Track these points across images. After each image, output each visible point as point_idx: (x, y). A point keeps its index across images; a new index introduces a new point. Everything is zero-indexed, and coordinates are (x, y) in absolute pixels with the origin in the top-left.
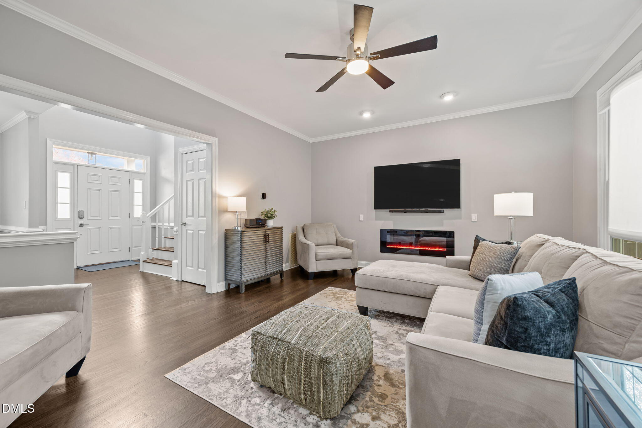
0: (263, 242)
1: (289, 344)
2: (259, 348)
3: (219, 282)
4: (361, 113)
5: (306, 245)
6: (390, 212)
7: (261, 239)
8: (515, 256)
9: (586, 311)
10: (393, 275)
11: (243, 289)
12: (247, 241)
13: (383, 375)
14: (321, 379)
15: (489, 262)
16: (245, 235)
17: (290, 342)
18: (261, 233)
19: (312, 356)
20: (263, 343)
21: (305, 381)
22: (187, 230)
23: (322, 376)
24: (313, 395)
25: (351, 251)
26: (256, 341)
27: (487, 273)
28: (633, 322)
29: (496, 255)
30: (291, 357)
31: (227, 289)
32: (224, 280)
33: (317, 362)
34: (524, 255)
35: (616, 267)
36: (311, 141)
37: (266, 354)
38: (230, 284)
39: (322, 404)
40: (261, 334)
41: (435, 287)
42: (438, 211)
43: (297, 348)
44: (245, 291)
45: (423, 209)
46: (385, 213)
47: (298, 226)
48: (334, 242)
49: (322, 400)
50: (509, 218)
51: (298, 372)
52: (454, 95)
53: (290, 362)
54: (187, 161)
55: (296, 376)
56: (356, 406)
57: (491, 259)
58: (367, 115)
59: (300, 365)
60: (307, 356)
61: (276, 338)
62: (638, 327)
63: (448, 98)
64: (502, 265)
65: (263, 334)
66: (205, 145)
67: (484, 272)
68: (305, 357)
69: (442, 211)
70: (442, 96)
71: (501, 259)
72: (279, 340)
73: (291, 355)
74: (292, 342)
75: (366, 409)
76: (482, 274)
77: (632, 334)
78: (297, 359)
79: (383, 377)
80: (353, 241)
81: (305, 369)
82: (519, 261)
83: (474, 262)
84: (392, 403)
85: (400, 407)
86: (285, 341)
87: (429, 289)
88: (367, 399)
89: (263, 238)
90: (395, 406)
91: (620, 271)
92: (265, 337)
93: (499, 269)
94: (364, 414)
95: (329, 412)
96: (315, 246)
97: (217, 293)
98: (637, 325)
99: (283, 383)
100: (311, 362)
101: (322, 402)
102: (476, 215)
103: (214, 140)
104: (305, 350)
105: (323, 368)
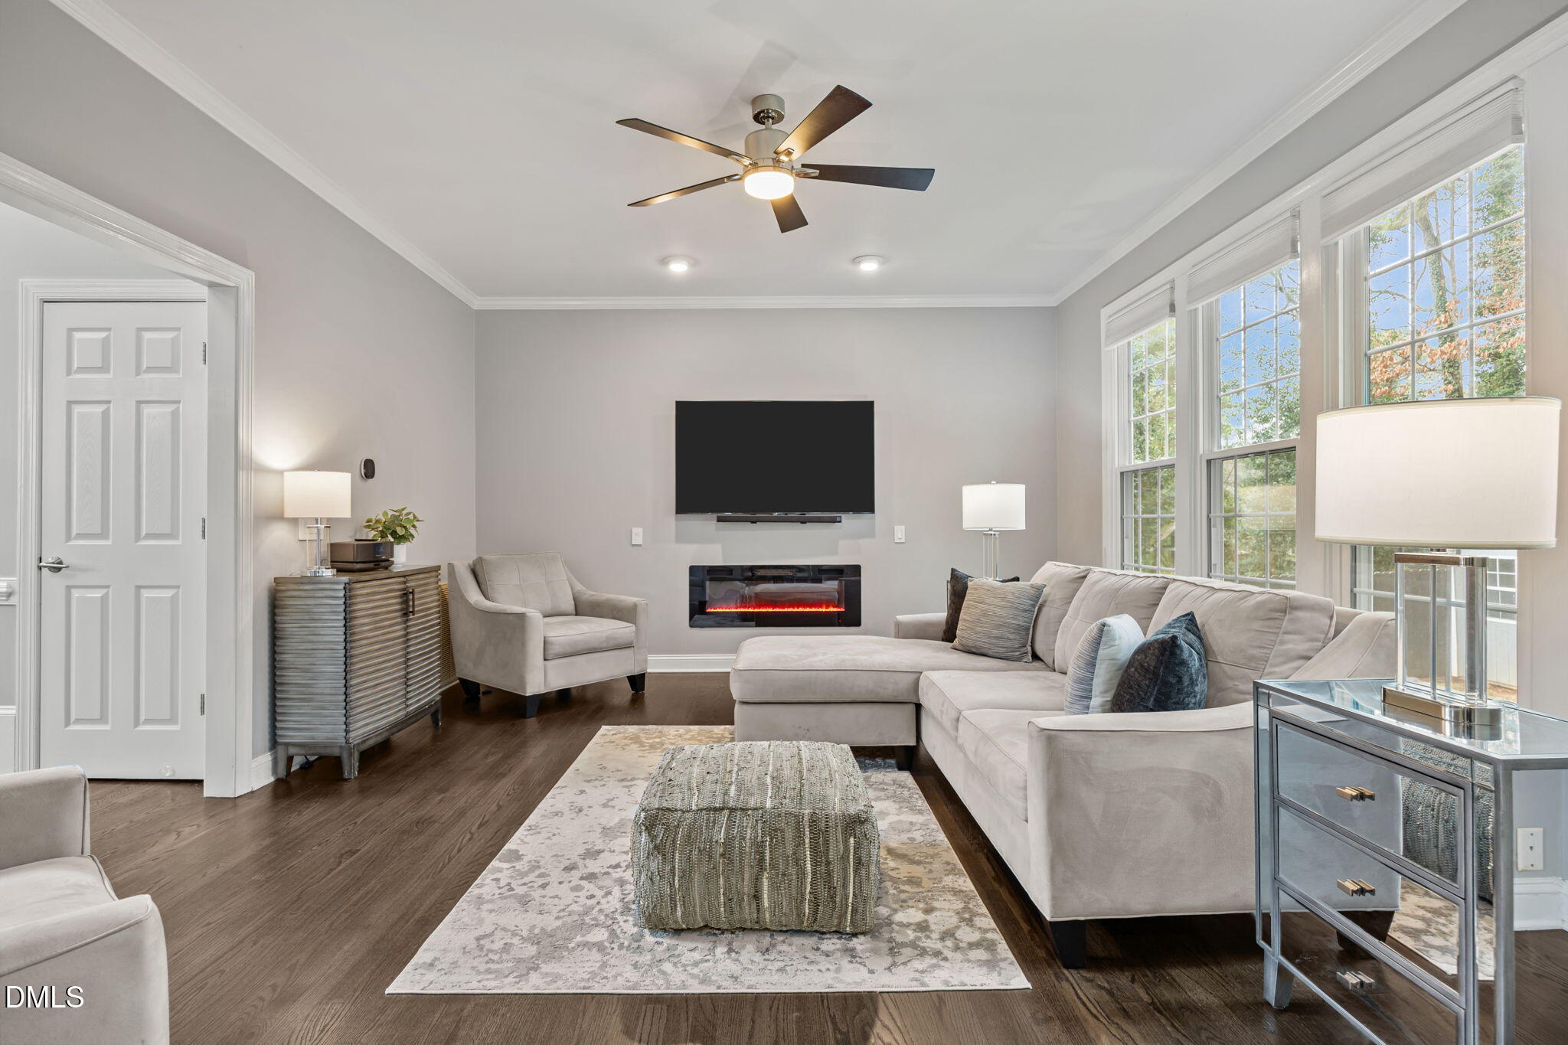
0: (398, 614)
1: (761, 812)
2: (679, 842)
3: (255, 755)
4: (664, 261)
5: (511, 617)
6: (719, 520)
7: (395, 604)
8: (1037, 602)
9: (1214, 651)
10: (826, 663)
11: (351, 768)
12: (364, 613)
13: (886, 853)
14: (851, 857)
15: (997, 616)
16: (358, 592)
17: (762, 808)
18: (396, 587)
19: (827, 818)
20: (691, 828)
21: (814, 873)
22: (69, 588)
23: (852, 851)
24: (833, 897)
25: (633, 628)
26: (666, 829)
27: (995, 638)
28: (1265, 651)
29: (1008, 602)
30: (777, 835)
31: (282, 773)
32: (267, 750)
33: (839, 828)
34: (1050, 598)
35: (1230, 593)
36: (478, 303)
37: (705, 849)
38: (293, 757)
39: (850, 908)
40: (676, 810)
41: (916, 676)
42: (829, 520)
43: (786, 814)
44: (360, 772)
45: (796, 515)
46: (704, 524)
47: (455, 563)
48: (569, 606)
49: (850, 900)
50: (987, 535)
51: (797, 861)
52: (879, 261)
53: (776, 845)
54: (71, 331)
55: (792, 870)
56: (884, 906)
57: (1003, 613)
58: (678, 268)
59: (799, 843)
60: (814, 821)
61: (722, 809)
62: (1271, 656)
63: (869, 267)
64: (1019, 620)
65: (681, 810)
66: (205, 289)
67: (989, 637)
68: (810, 826)
69: (838, 519)
70: (857, 260)
71: (1017, 608)
72: (732, 810)
73: (774, 831)
74: (768, 805)
75: (904, 904)
76: (984, 642)
77: (1266, 665)
78: (789, 834)
79: (888, 856)
80: (634, 599)
81: (814, 850)
82: (1045, 610)
83: (965, 620)
84: (935, 885)
85: (951, 885)
86: (748, 810)
87: (906, 681)
88: (892, 891)
89: (399, 600)
90: (944, 887)
91: (1241, 596)
92: (689, 815)
93: (1015, 629)
94: (907, 911)
95: (863, 919)
96: (542, 617)
97: (252, 792)
98: (1270, 654)
99: (757, 897)
100: (828, 831)
101: (852, 904)
102: (903, 527)
103: (242, 278)
104: (807, 812)
105: (855, 834)
